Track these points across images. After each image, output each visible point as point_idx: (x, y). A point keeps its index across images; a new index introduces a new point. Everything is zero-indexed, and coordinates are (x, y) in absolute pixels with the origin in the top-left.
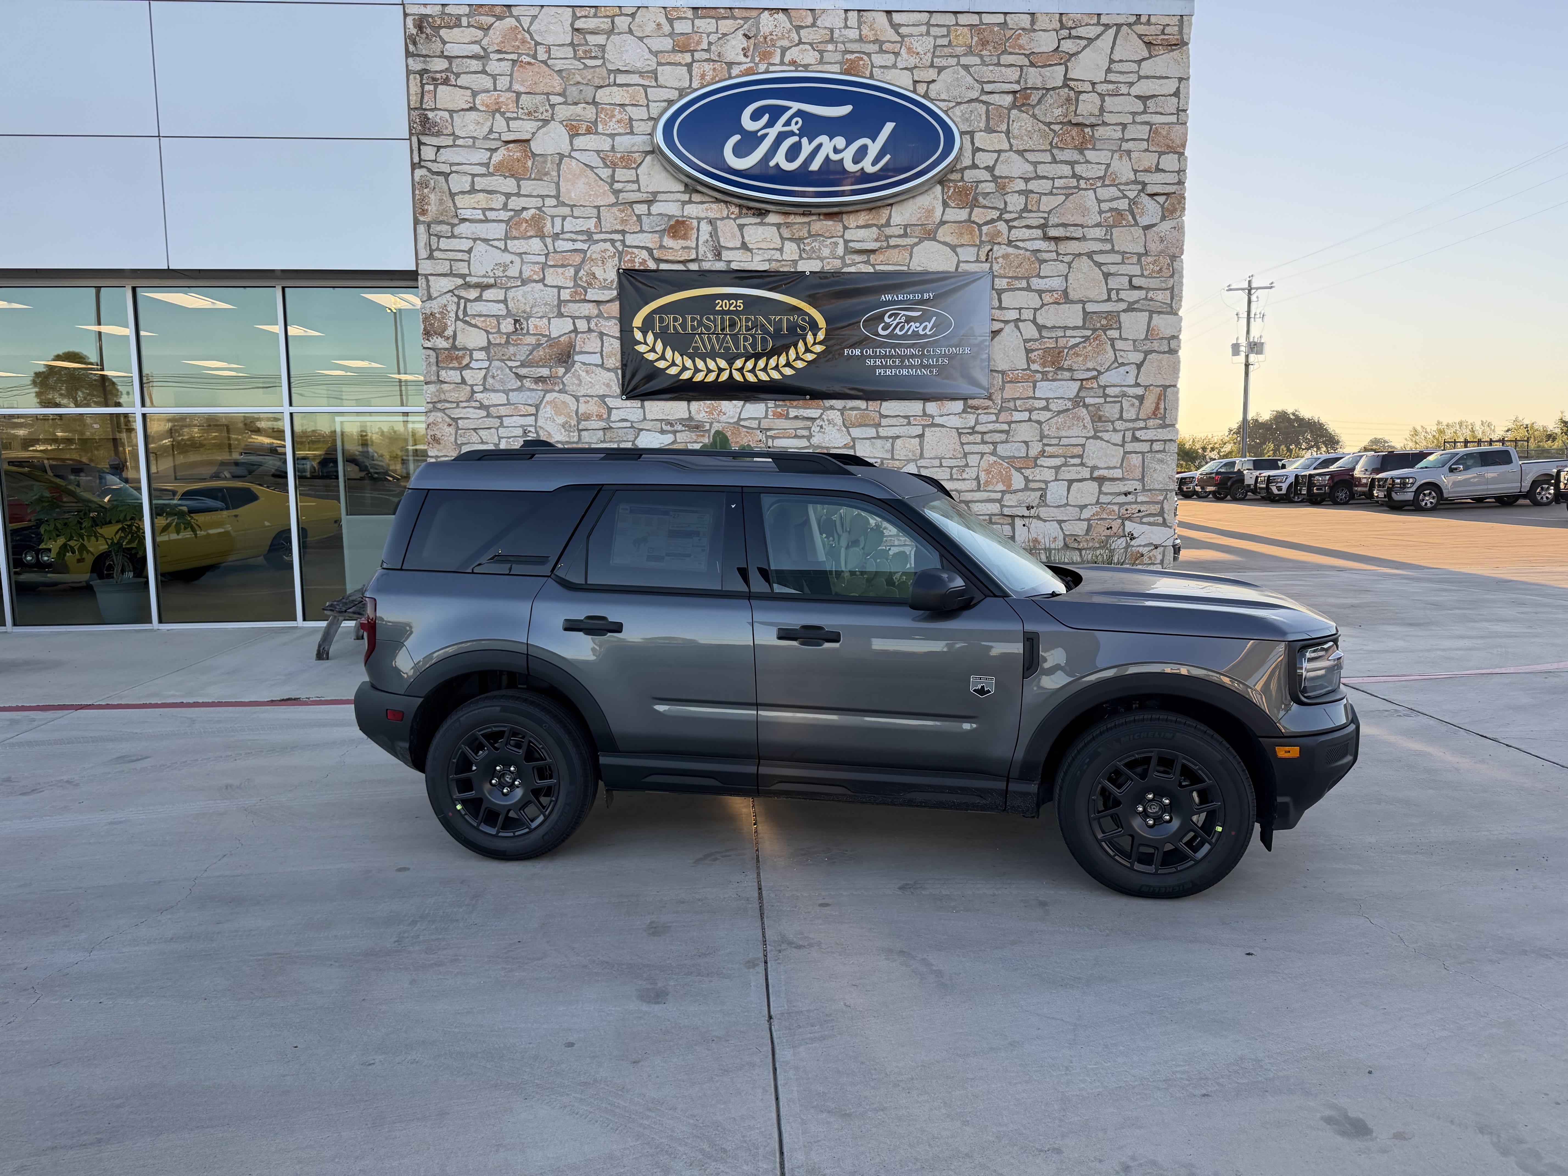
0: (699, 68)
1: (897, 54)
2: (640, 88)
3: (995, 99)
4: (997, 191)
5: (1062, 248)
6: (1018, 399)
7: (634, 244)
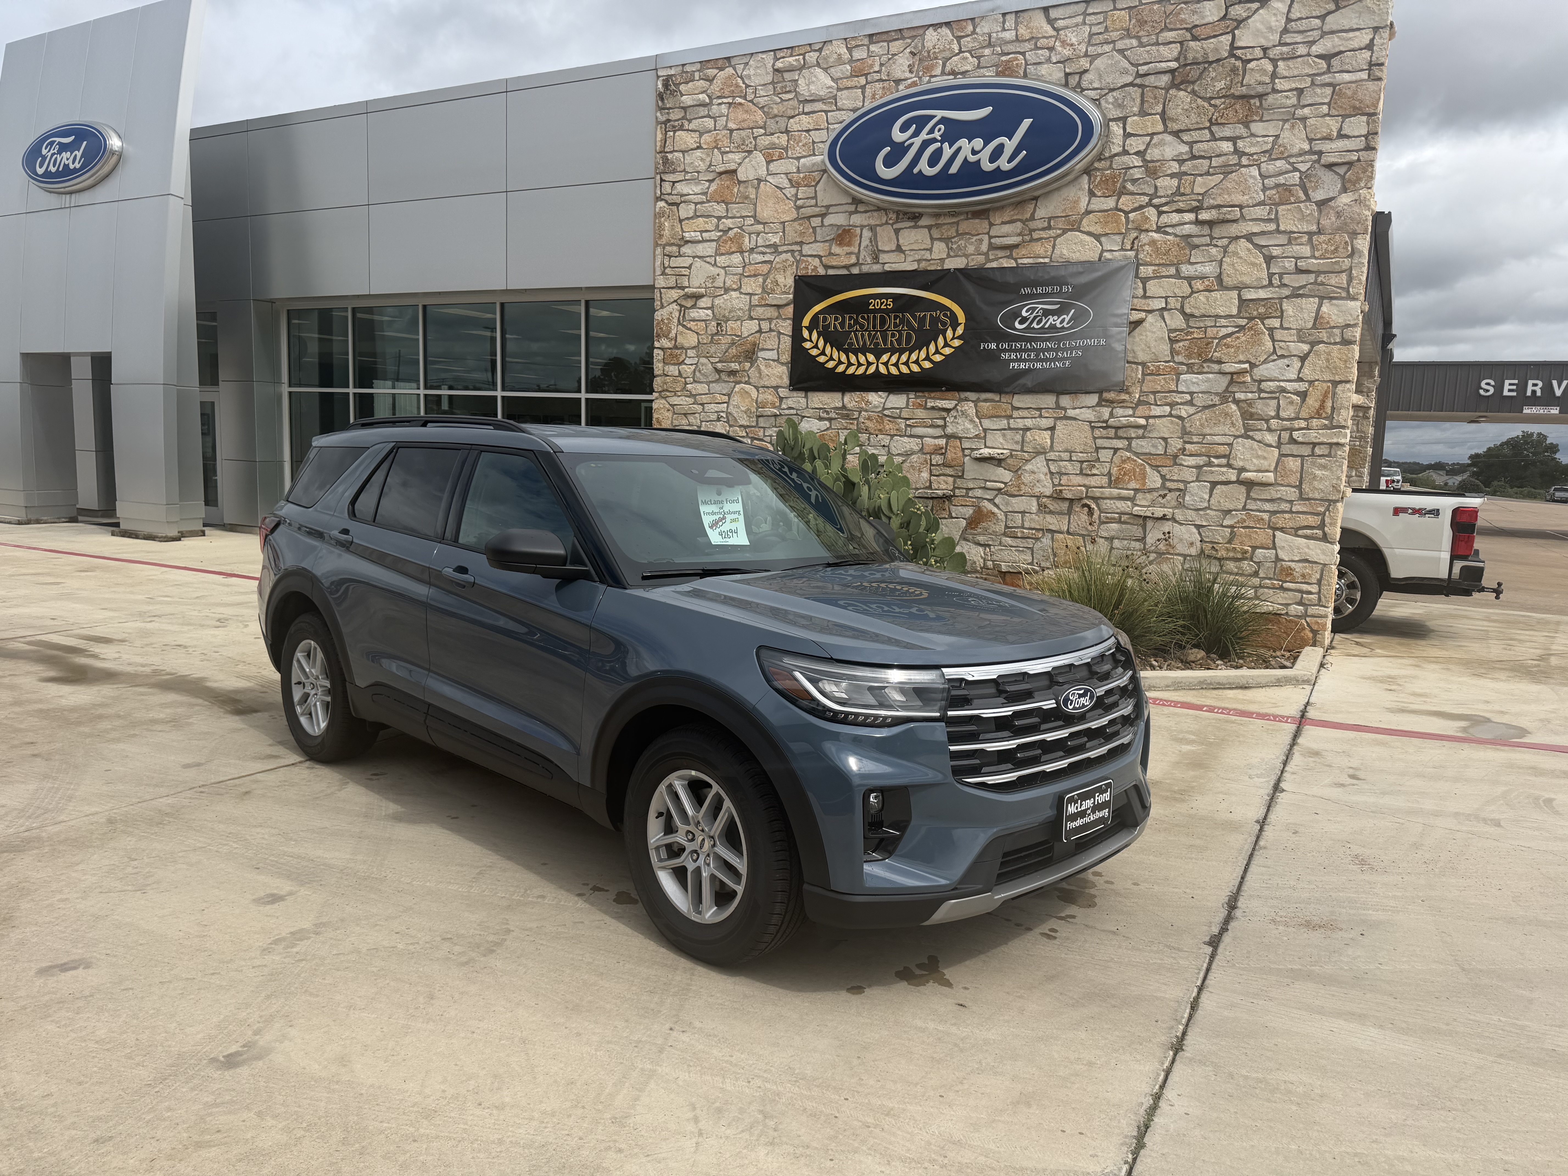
0: (871, 90)
1: (1051, 49)
2: (823, 113)
3: (1151, 80)
4: (1147, 176)
5: (1217, 232)
6: (1159, 392)
7: (809, 253)
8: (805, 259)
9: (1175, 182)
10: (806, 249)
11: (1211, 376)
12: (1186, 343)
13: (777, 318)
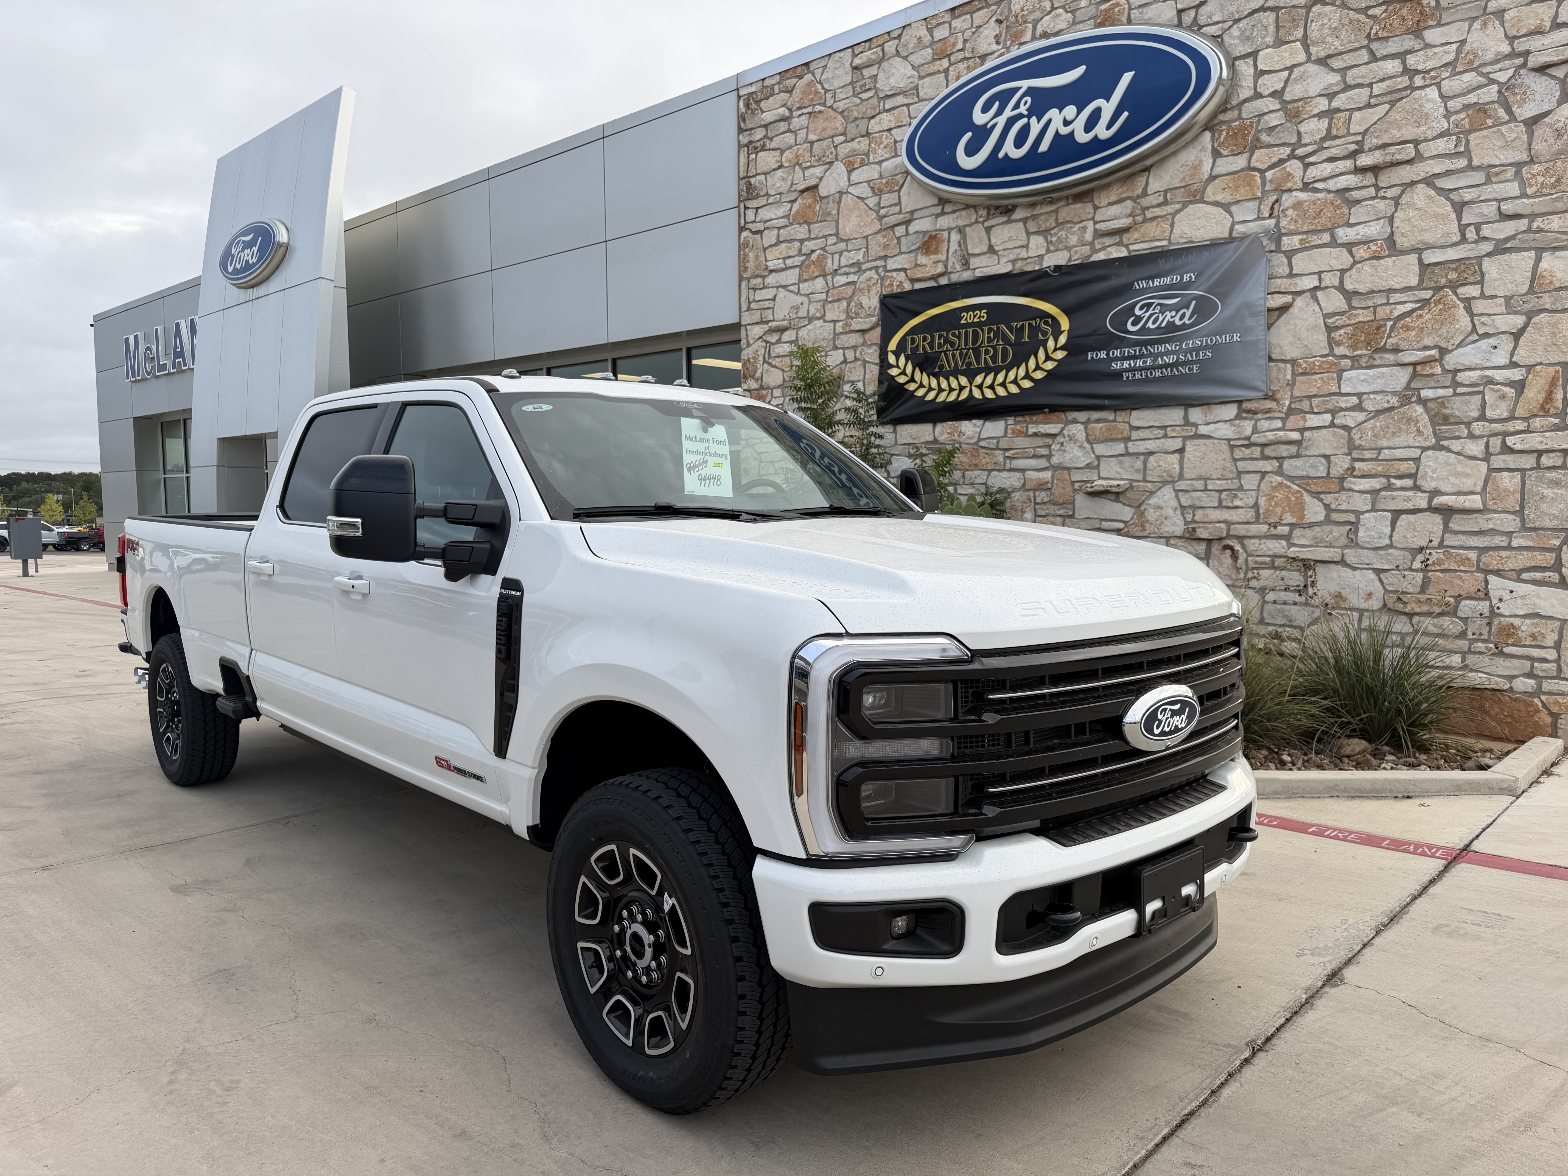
0: (955, 70)
2: (905, 108)
4: (1287, 121)
5: (1385, 179)
6: (1315, 396)
7: (894, 267)
8: (889, 274)
9: (1324, 123)
10: (892, 264)
11: (1384, 370)
12: (1349, 330)
13: (863, 345)
